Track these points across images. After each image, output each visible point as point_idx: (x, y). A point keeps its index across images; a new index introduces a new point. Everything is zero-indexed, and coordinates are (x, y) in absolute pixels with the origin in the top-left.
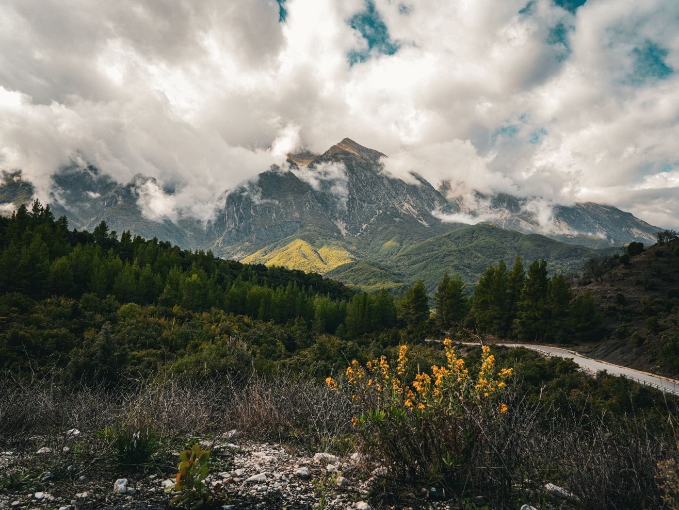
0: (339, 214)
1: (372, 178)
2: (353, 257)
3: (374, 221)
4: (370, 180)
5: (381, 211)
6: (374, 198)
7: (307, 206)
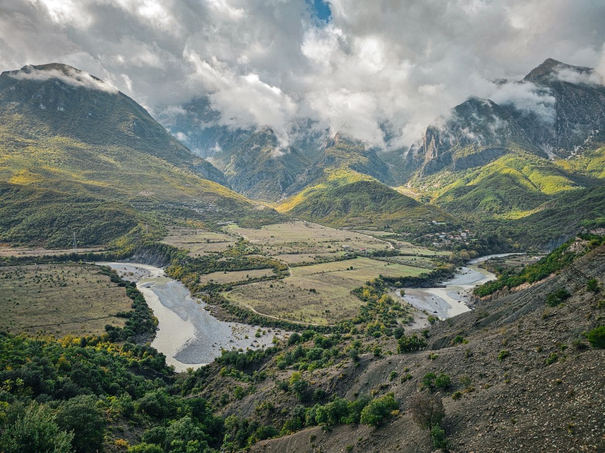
0: (544, 137)
1: (585, 96)
2: (573, 182)
3: (588, 142)
4: (583, 99)
5: (597, 131)
6: (587, 117)
7: (509, 132)
